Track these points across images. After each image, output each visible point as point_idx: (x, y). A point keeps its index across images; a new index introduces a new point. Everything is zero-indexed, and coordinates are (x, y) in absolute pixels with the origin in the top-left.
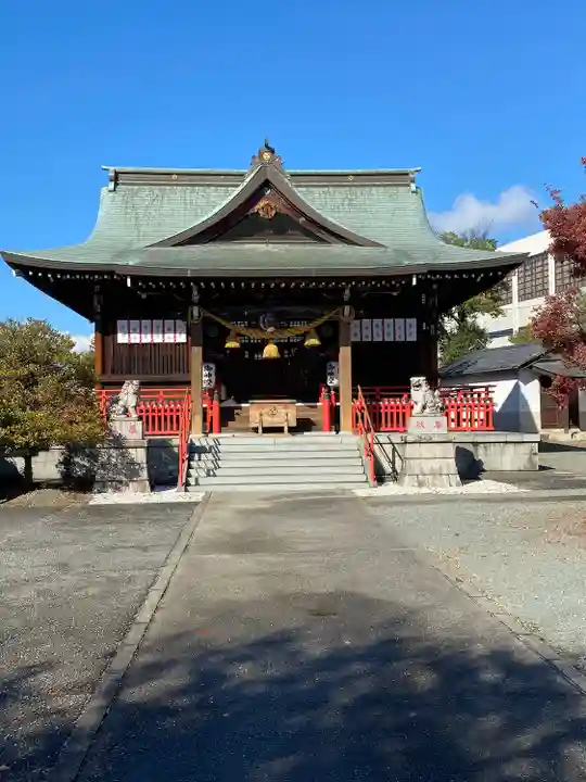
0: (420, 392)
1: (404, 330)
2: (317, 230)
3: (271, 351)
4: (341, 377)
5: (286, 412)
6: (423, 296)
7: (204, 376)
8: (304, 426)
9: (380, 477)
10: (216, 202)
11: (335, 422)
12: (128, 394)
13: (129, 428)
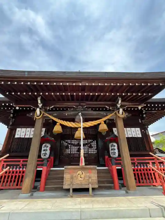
6: (140, 120)
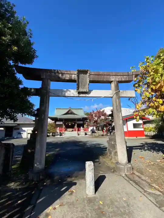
0: (82, 128)
1: (81, 122)
2: (74, 114)
3: (70, 124)
4: (76, 127)
5: (71, 130)
7: (64, 127)
8: (72, 131)
9: (78, 135)
10: (66, 111)
11: (75, 130)
12: (58, 128)
13: (58, 131)
